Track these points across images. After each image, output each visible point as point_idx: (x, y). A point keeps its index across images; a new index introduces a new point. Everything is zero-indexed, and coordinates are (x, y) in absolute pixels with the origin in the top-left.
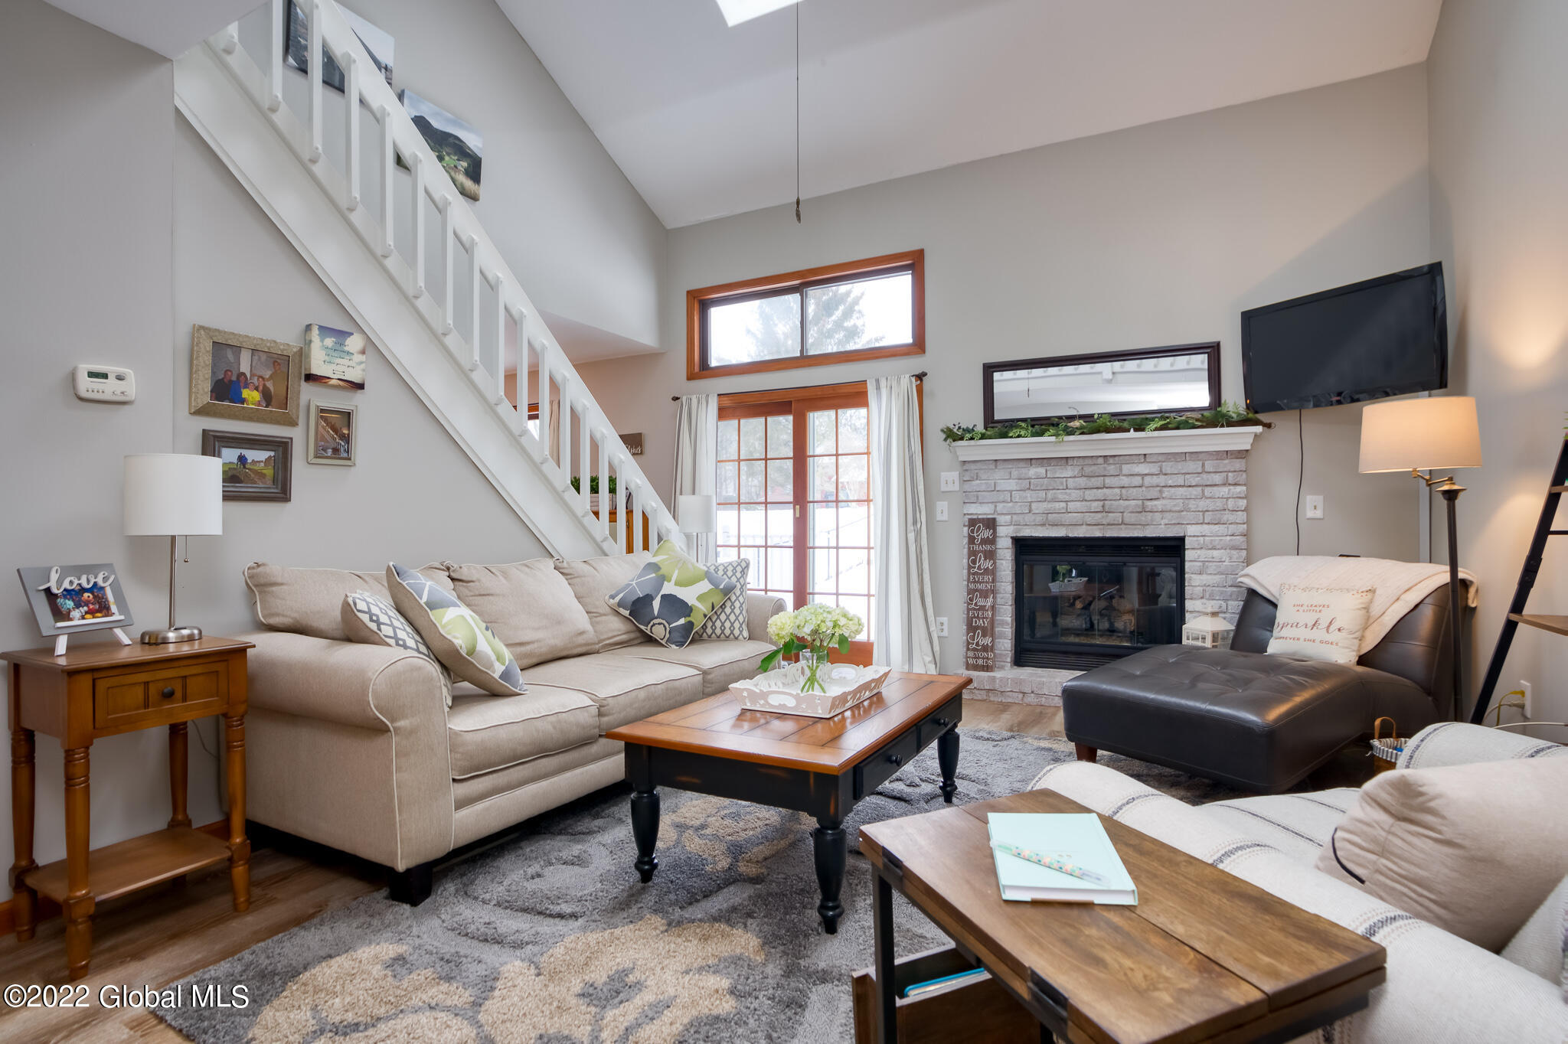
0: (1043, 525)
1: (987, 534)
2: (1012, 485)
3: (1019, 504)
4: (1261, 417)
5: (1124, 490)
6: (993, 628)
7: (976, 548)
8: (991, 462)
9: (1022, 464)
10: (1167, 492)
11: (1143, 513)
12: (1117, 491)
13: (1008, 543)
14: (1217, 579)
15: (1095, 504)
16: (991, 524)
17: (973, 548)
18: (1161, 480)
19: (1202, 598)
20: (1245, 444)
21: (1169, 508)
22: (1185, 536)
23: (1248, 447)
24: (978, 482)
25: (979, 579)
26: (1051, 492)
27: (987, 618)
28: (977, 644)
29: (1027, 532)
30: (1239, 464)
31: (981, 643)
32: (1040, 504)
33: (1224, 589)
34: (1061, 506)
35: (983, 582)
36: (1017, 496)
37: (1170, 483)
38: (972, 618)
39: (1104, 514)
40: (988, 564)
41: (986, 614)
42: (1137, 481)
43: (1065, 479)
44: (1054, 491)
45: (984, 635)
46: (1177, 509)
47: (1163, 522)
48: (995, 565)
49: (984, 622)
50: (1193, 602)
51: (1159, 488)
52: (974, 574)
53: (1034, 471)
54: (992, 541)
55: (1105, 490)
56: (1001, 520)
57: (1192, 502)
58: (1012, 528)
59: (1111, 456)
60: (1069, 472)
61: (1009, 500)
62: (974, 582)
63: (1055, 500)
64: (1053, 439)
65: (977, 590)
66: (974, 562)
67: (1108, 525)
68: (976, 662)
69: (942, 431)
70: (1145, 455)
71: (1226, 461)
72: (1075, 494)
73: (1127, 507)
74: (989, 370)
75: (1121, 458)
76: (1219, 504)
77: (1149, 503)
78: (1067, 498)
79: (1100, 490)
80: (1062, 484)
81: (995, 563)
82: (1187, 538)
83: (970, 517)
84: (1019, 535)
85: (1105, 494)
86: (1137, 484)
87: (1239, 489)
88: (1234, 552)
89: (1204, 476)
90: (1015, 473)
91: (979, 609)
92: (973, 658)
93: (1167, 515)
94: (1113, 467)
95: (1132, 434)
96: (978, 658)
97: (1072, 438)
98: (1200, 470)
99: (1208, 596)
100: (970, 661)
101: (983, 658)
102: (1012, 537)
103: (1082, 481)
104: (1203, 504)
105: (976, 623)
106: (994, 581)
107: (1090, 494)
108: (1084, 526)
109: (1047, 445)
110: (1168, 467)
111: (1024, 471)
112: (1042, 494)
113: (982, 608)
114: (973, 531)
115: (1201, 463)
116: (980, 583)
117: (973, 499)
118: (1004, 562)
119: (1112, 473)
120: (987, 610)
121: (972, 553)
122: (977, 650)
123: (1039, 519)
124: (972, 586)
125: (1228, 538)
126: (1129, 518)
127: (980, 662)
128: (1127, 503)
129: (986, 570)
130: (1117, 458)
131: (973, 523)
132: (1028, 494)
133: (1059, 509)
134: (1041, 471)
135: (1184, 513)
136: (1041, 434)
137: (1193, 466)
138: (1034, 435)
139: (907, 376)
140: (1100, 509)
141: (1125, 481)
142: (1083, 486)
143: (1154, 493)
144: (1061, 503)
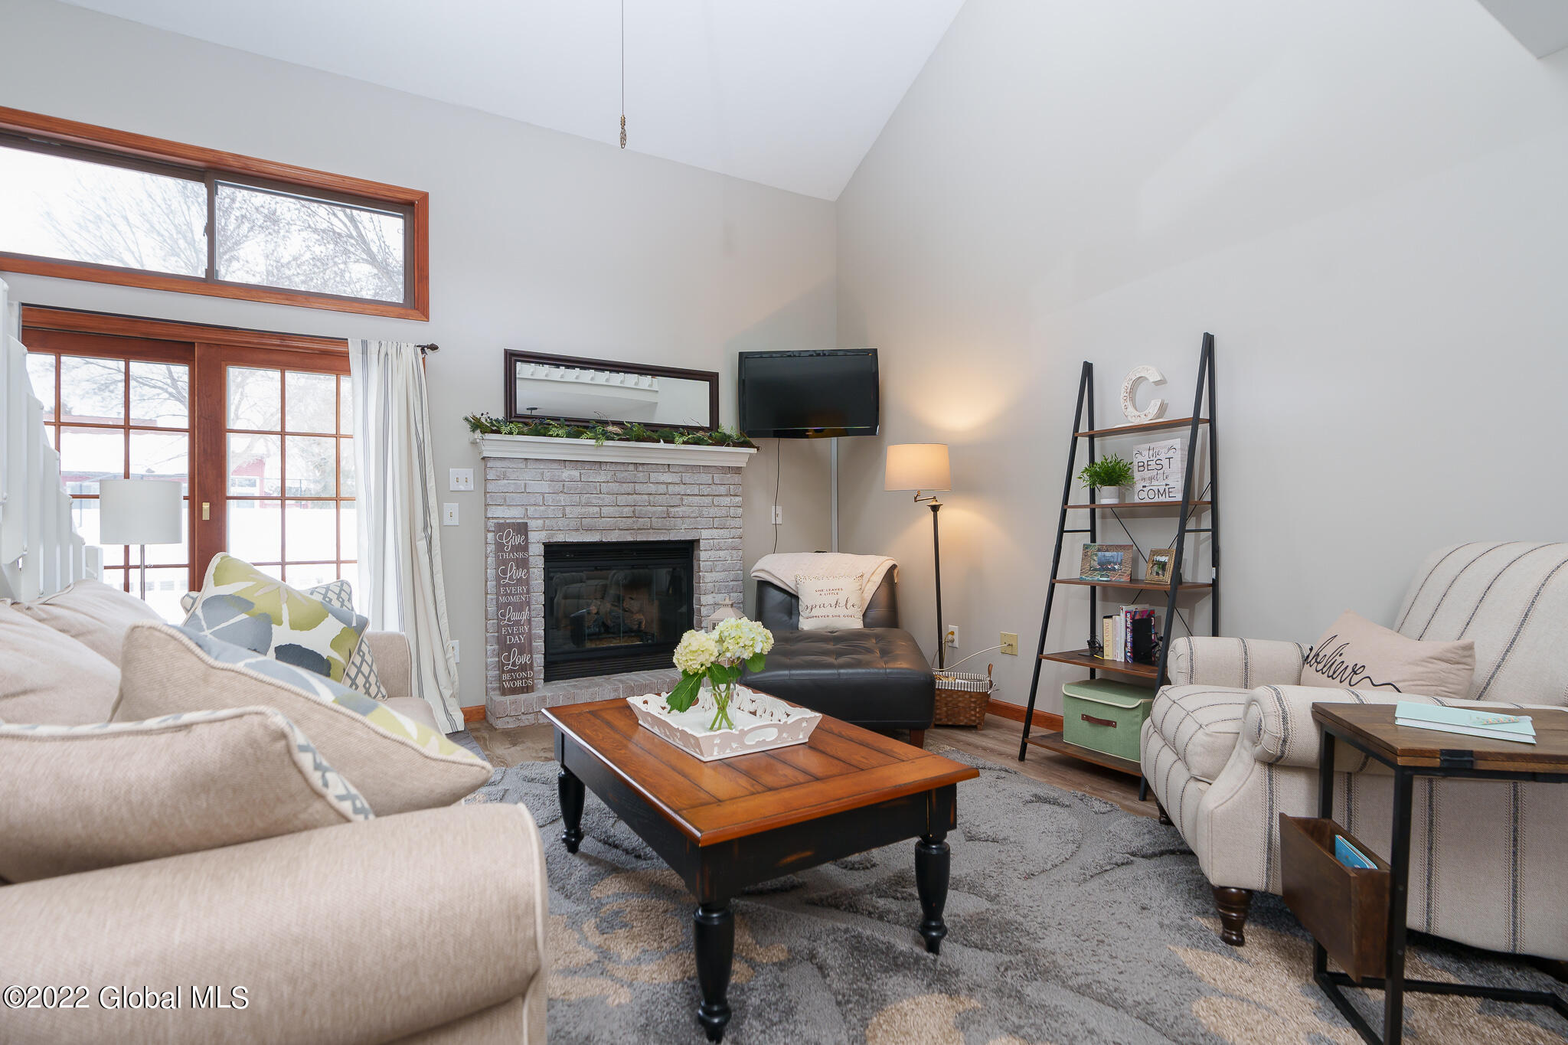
0: (577, 530)
1: (518, 540)
2: (545, 487)
3: (552, 507)
4: (754, 441)
5: (651, 497)
6: (530, 644)
7: (506, 556)
8: (521, 461)
9: (555, 466)
10: (687, 500)
11: (668, 519)
12: (646, 497)
13: (541, 550)
14: (722, 575)
15: (626, 509)
16: (522, 529)
17: (502, 556)
18: (681, 489)
19: (712, 593)
20: (742, 462)
21: (687, 514)
22: (699, 540)
23: (744, 465)
24: (506, 482)
25: (511, 591)
26: (585, 496)
27: (522, 634)
28: (514, 664)
29: (560, 538)
30: (736, 479)
31: (518, 662)
32: (574, 507)
33: (727, 583)
34: (595, 511)
35: (517, 594)
36: (549, 499)
37: (688, 492)
38: (505, 636)
39: (634, 519)
40: (522, 574)
41: (521, 629)
42: (662, 489)
43: (598, 484)
44: (588, 495)
45: (521, 653)
46: (693, 515)
47: (683, 527)
48: (529, 575)
49: (519, 638)
50: (707, 596)
51: (679, 496)
52: (504, 586)
53: (568, 473)
54: (524, 548)
55: (635, 496)
56: (532, 524)
57: (705, 509)
58: (544, 533)
59: (640, 464)
60: (602, 476)
61: (541, 504)
62: (506, 595)
63: (588, 504)
64: (593, 442)
65: (509, 604)
66: (504, 572)
67: (639, 529)
68: (514, 684)
69: (466, 419)
70: (669, 465)
71: (729, 476)
72: (608, 499)
73: (654, 512)
74: (512, 358)
75: (650, 466)
76: (724, 512)
77: (672, 509)
78: (601, 503)
79: (630, 496)
80: (596, 488)
81: (528, 572)
82: (701, 541)
83: (496, 521)
84: (551, 540)
85: (635, 501)
86: (662, 492)
87: (738, 499)
88: (734, 552)
89: (714, 487)
90: (547, 475)
91: (513, 625)
92: (509, 681)
93: (687, 521)
94: (642, 474)
95: (662, 445)
96: (516, 679)
97: (610, 443)
98: (710, 482)
99: (716, 591)
100: (506, 685)
101: (522, 679)
102: (543, 543)
103: (615, 487)
104: (713, 511)
105: (510, 641)
106: (528, 592)
107: (622, 500)
108: (617, 531)
109: (585, 447)
110: (687, 477)
111: (556, 472)
112: (576, 498)
113: (518, 623)
114: (501, 537)
115: (711, 475)
116: (513, 595)
117: (501, 501)
118: (536, 570)
119: (641, 480)
120: (523, 625)
121: (502, 563)
122: (514, 671)
123: (573, 524)
124: (503, 600)
125: (730, 540)
126: (657, 522)
127: (518, 684)
128: (654, 509)
129: (520, 580)
130: (645, 466)
131: (501, 527)
132: (562, 497)
133: (593, 513)
134: (576, 474)
135: (699, 519)
136: (577, 435)
137: (706, 478)
138: (569, 436)
139: (412, 346)
140: (631, 514)
141: (652, 488)
142: (616, 491)
143: (676, 500)
144: (594, 508)
